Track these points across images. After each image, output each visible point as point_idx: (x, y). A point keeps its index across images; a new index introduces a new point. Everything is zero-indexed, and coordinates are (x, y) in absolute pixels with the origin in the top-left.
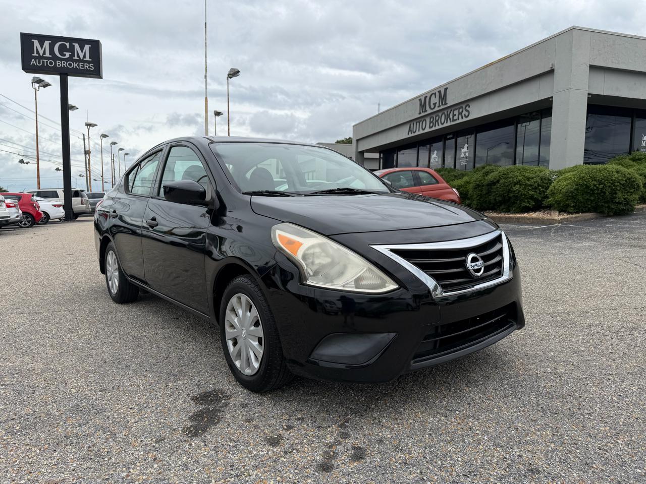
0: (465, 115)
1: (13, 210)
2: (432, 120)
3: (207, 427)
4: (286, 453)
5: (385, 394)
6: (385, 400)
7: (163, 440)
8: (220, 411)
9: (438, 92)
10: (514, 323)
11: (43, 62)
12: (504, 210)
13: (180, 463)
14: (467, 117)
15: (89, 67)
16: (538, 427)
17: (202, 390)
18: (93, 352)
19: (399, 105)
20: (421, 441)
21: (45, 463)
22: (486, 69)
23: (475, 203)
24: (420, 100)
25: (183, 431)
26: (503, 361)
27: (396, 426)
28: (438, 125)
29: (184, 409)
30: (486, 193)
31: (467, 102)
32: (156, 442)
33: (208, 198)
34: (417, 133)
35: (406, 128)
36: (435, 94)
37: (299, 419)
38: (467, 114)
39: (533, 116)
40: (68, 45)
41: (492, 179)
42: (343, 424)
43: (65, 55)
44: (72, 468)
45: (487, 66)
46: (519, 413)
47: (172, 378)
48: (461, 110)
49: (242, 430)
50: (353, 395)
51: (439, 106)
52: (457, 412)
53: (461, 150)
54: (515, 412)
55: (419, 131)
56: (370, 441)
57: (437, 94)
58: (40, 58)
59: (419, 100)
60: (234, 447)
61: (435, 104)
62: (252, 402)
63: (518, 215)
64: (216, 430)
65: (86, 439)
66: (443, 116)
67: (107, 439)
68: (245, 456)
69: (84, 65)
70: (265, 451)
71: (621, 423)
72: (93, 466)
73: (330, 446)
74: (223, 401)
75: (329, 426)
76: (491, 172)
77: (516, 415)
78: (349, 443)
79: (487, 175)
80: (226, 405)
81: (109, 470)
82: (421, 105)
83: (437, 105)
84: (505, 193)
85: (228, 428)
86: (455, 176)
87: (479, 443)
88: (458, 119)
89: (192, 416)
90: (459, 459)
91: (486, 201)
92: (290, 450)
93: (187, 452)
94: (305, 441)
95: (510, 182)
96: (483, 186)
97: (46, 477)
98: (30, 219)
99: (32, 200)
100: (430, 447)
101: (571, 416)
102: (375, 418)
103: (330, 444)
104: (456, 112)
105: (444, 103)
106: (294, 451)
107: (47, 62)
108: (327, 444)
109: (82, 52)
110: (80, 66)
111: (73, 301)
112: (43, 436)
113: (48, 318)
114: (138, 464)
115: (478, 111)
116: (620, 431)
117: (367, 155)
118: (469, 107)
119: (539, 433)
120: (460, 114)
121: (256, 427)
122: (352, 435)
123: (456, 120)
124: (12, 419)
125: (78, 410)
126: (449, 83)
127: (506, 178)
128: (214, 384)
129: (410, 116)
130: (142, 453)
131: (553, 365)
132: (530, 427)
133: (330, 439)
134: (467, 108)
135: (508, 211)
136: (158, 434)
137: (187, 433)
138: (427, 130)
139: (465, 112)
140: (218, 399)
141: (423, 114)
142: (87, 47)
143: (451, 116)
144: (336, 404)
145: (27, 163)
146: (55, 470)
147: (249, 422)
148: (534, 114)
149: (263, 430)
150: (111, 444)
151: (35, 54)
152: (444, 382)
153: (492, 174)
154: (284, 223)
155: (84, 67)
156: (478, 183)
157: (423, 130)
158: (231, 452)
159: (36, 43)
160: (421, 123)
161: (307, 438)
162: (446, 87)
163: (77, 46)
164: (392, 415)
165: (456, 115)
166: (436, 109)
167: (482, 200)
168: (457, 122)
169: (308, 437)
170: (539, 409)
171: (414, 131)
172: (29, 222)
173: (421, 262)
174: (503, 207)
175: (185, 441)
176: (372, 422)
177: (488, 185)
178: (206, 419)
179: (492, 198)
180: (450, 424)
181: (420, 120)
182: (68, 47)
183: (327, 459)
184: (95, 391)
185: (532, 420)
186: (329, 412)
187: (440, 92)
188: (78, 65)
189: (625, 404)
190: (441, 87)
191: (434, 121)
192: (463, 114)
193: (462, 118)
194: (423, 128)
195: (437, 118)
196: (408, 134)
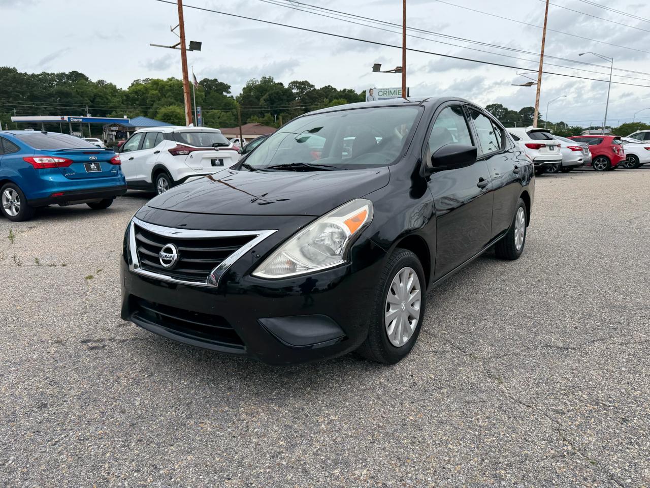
1: (578, 153)
98: (606, 163)
99: (612, 143)
172: (604, 165)
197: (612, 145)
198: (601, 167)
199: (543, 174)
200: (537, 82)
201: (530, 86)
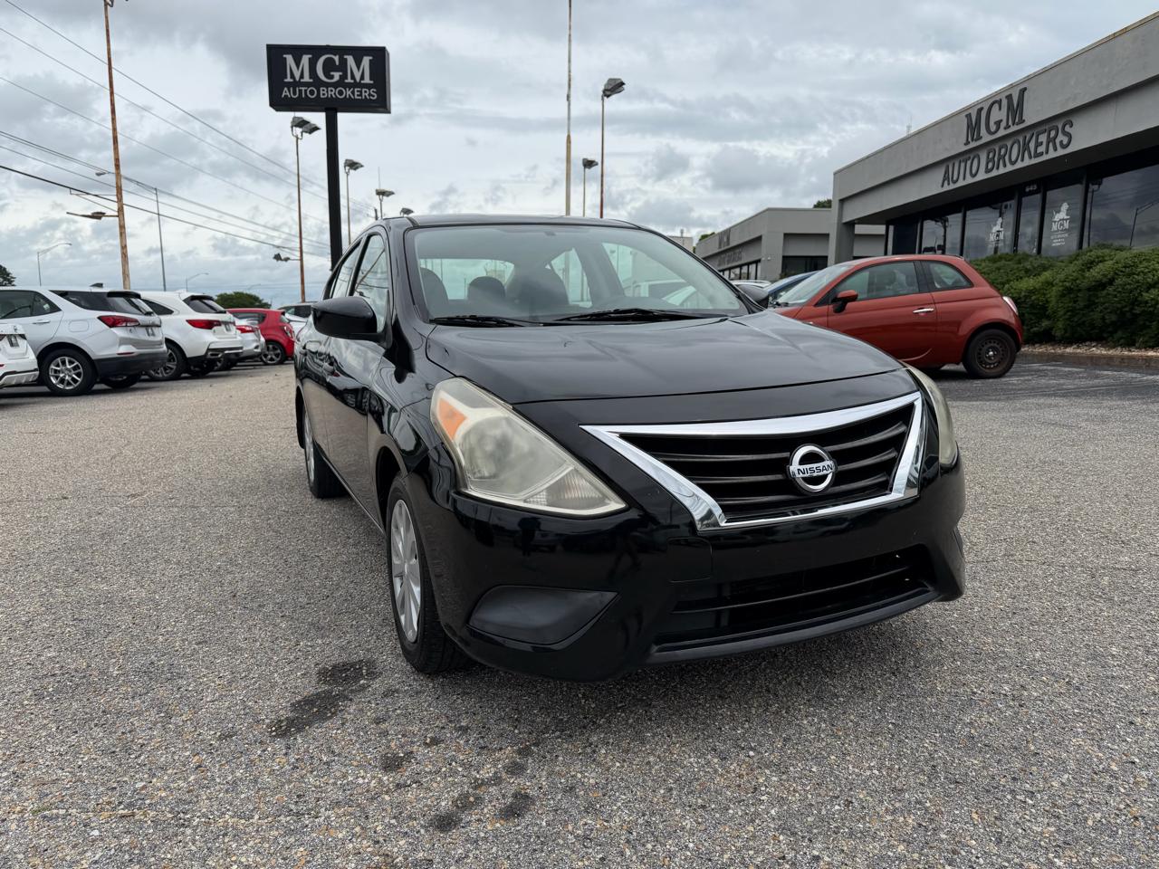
0: (1061, 142)
1: (250, 336)
2: (991, 155)
3: (310, 724)
4: (398, 786)
5: (639, 700)
6: (632, 712)
7: (232, 736)
8: (346, 698)
9: (1007, 97)
10: (930, 588)
11: (300, 91)
12: (1122, 341)
13: (230, 778)
14: (1064, 147)
15: (370, 95)
16: (897, 805)
17: (344, 658)
18: (229, 577)
19: (925, 129)
20: (643, 800)
21: (50, 750)
22: (1111, 42)
23: (1061, 326)
24: (969, 116)
25: (269, 726)
26: (917, 660)
27: (618, 764)
28: (1005, 166)
29: (296, 688)
30: (1087, 307)
31: (1068, 116)
32: (220, 739)
33: (380, 328)
34: (961, 183)
35: (939, 174)
36: (1000, 102)
37: (461, 728)
38: (1065, 142)
40: (336, 58)
41: (1099, 277)
42: (527, 748)
43: (332, 77)
44: (80, 763)
45: (1115, 36)
46: (877, 772)
47: (313, 633)
48: (1053, 134)
49: (358, 736)
50: (580, 696)
51: (1007, 127)
52: (751, 753)
53: (1053, 216)
54: (870, 768)
55: (964, 179)
56: (553, 785)
57: (1005, 102)
58: (295, 84)
59: (967, 116)
60: (327, 763)
61: (998, 123)
62: (406, 688)
63: (1151, 353)
64: (316, 731)
65: (128, 720)
66: (1016, 147)
67: (155, 724)
68: (332, 781)
69: (361, 92)
70: (369, 779)
71: (1090, 822)
72: (109, 764)
73: (478, 784)
74: (362, 682)
75: (501, 749)
76: (1101, 262)
77: (868, 773)
78: (514, 784)
79: (1089, 268)
80: (363, 688)
81: (126, 772)
82: (969, 126)
83: (1003, 124)
84: (1126, 306)
85: (338, 729)
86: (1027, 271)
87: (753, 821)
88: (1047, 153)
89: (299, 702)
90: (691, 845)
91: (1084, 322)
92: (409, 782)
93: (252, 761)
94: (444, 769)
95: (1138, 282)
96: (1080, 290)
97: (38, 772)
98: (279, 352)
99: (281, 321)
100: (653, 814)
101: (988, 791)
102: (591, 744)
103: (480, 782)
104: (1043, 138)
105: (1017, 120)
106: (414, 785)
107: (306, 91)
108: (476, 780)
109: (359, 69)
110: (356, 93)
111: (254, 490)
112: (75, 706)
113: (203, 516)
114: (169, 772)
115: (1089, 135)
116: (1077, 840)
118: (1071, 126)
119: (889, 818)
120: (1051, 140)
121: (385, 733)
122: (528, 771)
123: (1041, 154)
124: (53, 675)
125: (147, 672)
126: (1029, 78)
127: (1129, 275)
128: (368, 650)
129: (946, 149)
130: (188, 753)
131: (1025, 679)
132: (881, 802)
133: (487, 772)
134: (1067, 128)
135: (1130, 344)
136: (230, 725)
137: (274, 729)
138: (982, 176)
139: (1061, 137)
140: (358, 676)
141: (973, 145)
142: (366, 61)
143: (1032, 145)
144: (541, 709)
145: (287, 259)
146: (55, 763)
147: (377, 724)
149: (389, 741)
150: (155, 733)
151: (289, 79)
152: (768, 691)
153: (1101, 265)
154: (455, 379)
155: (361, 95)
156: (1067, 284)
157: (974, 176)
158: (315, 773)
159: (290, 59)
160: (969, 162)
161: (450, 764)
162: (1022, 87)
163: (350, 60)
164: (624, 745)
165: (1041, 143)
166: (1002, 133)
167: (1076, 319)
168: (1045, 158)
169: (454, 764)
170: (926, 768)
171: (955, 179)
172: (277, 355)
173: (682, 460)
174: (1119, 334)
175: (261, 742)
176: (580, 751)
177: (1089, 289)
178: (315, 710)
179: (1096, 316)
180: (722, 775)
181: (968, 156)
182: (337, 63)
183: (457, 806)
184: (190, 643)
185: (894, 790)
186: (519, 722)
187: (1009, 97)
188: (353, 93)
189: (1132, 780)
190: (1012, 86)
191: (996, 159)
192: (1057, 141)
193: (1055, 149)
194: (974, 172)
195: (1003, 151)
196: (942, 186)
197: (280, 324)
198: (272, 359)
199: (211, 374)
200: (116, 214)
201: (100, 218)
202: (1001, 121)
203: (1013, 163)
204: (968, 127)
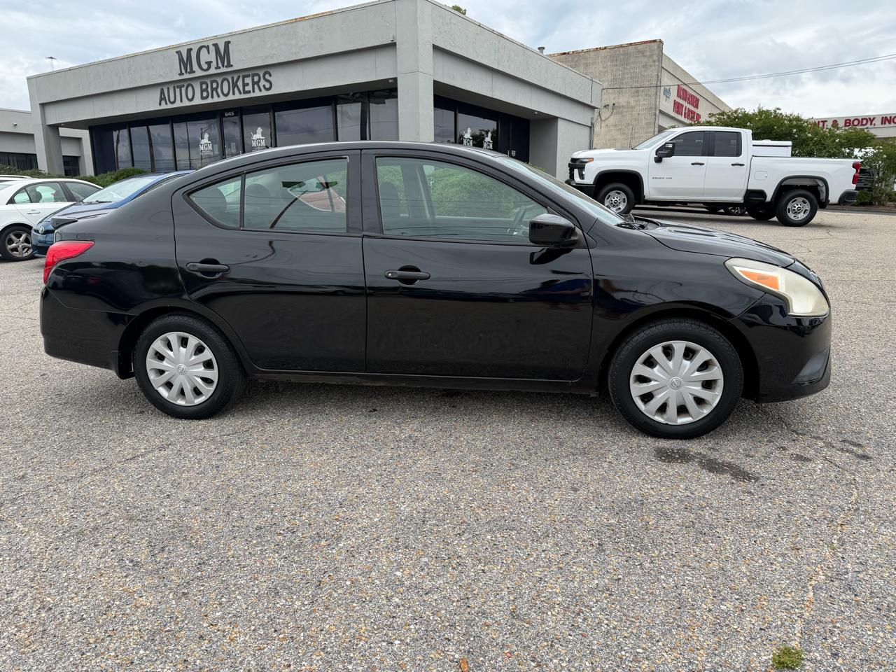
0: (264, 86)
2: (204, 87)
9: (213, 45)
14: (267, 89)
19: (136, 56)
22: (294, 24)
24: (179, 53)
28: (218, 96)
31: (268, 69)
34: (178, 104)
35: (156, 94)
36: (208, 47)
38: (268, 86)
39: (357, 98)
45: (296, 20)
48: (256, 79)
51: (218, 68)
55: (181, 101)
57: (212, 49)
59: (177, 52)
61: (209, 63)
66: (226, 83)
83: (214, 65)
88: (254, 92)
104: (248, 80)
105: (225, 64)
115: (284, 84)
117: (64, 132)
118: (270, 76)
120: (256, 83)
123: (249, 92)
126: (231, 35)
129: (162, 76)
134: (268, 77)
138: (198, 101)
139: (262, 83)
141: (186, 76)
143: (240, 84)
148: (357, 95)
157: (191, 100)
160: (184, 90)
162: (226, 39)
165: (248, 84)
166: (213, 71)
168: (252, 95)
171: (172, 100)
181: (182, 84)
187: (216, 46)
190: (218, 37)
191: (209, 90)
192: (261, 85)
193: (260, 90)
194: (190, 97)
195: (215, 85)
196: (160, 104)
202: (211, 62)
203: (226, 95)
204: (180, 60)
